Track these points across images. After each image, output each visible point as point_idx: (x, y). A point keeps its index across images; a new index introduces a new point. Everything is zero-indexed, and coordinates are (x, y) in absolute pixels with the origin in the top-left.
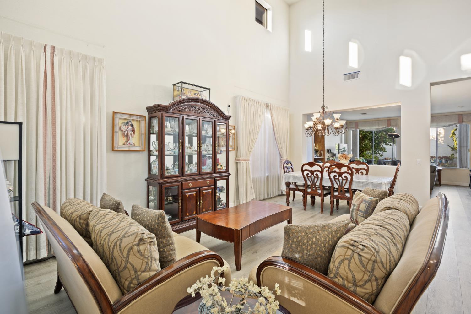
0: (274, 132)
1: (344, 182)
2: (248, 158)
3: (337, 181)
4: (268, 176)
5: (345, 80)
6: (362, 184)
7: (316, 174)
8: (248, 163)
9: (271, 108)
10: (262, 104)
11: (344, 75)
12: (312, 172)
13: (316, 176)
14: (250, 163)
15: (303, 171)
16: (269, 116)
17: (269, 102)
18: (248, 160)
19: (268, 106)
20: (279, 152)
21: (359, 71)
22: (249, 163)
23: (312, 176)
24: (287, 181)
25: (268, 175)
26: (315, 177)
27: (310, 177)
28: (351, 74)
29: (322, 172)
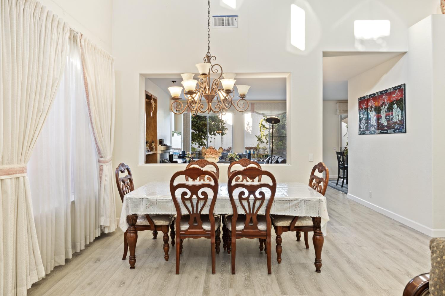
0: (88, 102)
1: (258, 203)
2: (22, 165)
3: (245, 203)
4: (73, 203)
5: (215, 26)
6: (288, 205)
7: (204, 193)
8: (21, 179)
9: (83, 44)
10: (61, 26)
11: (213, 16)
12: (194, 189)
13: (203, 197)
14: (28, 176)
15: (173, 189)
16: (77, 63)
17: (77, 29)
18: (22, 171)
19: (74, 38)
20: (97, 146)
21: (237, 16)
22: (27, 178)
23: (194, 197)
24: (131, 213)
25: (73, 200)
26: (199, 199)
27: (190, 199)
28: (225, 17)
29: (215, 189)
